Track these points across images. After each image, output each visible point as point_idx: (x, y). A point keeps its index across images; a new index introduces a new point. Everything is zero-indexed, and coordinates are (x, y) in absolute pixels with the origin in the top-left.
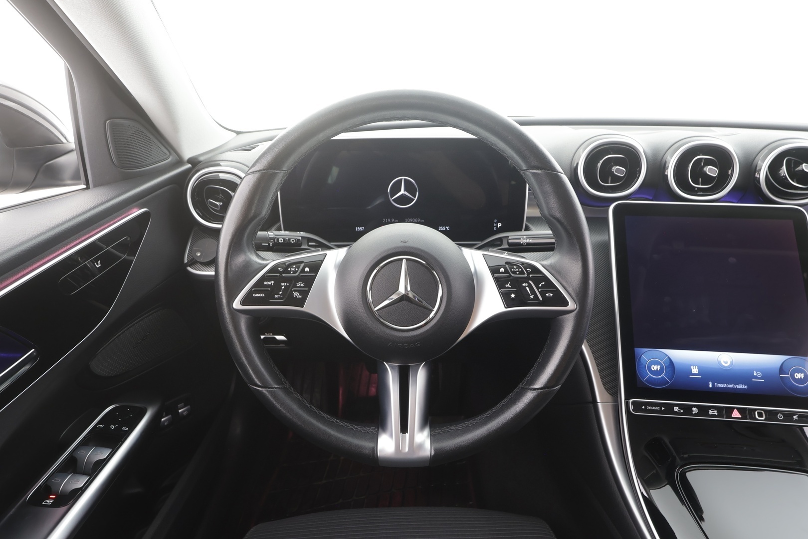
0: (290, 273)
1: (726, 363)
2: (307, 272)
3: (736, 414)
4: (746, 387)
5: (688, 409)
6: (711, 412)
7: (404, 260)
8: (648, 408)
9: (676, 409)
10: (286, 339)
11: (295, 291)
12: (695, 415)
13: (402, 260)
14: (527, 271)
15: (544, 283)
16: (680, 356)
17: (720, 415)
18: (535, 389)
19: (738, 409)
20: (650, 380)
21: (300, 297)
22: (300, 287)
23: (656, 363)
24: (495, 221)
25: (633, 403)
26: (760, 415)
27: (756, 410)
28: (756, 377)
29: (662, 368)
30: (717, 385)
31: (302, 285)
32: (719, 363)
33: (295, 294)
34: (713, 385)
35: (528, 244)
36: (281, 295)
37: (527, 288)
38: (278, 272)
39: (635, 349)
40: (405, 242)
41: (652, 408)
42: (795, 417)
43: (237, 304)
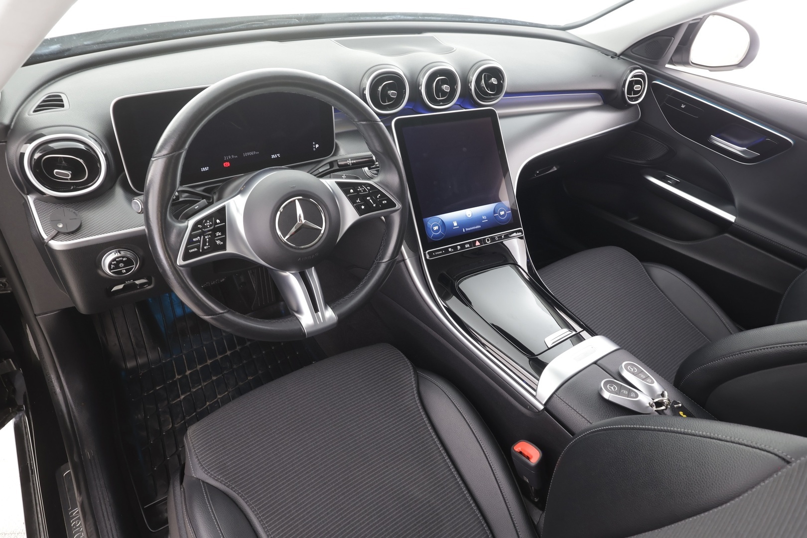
0: (208, 228)
1: (469, 215)
2: (219, 223)
3: (478, 243)
4: (480, 227)
5: (455, 248)
6: (466, 246)
7: (297, 201)
8: (436, 253)
9: (450, 250)
10: (147, 281)
11: (217, 240)
12: (460, 250)
13: (295, 200)
14: (367, 189)
15: (379, 195)
16: (446, 217)
17: (471, 247)
18: (384, 262)
19: (478, 240)
20: (435, 237)
21: (222, 243)
22: (219, 236)
23: (435, 225)
24: (314, 143)
25: (428, 253)
26: (488, 240)
27: (485, 238)
28: (484, 220)
29: (439, 227)
30: (467, 229)
31: (220, 234)
32: (466, 216)
33: (218, 242)
34: (465, 230)
35: (353, 164)
36: (208, 246)
37: (370, 200)
38: (199, 229)
39: (424, 219)
40: (293, 187)
41: (438, 253)
42: (503, 237)
43: (180, 261)
